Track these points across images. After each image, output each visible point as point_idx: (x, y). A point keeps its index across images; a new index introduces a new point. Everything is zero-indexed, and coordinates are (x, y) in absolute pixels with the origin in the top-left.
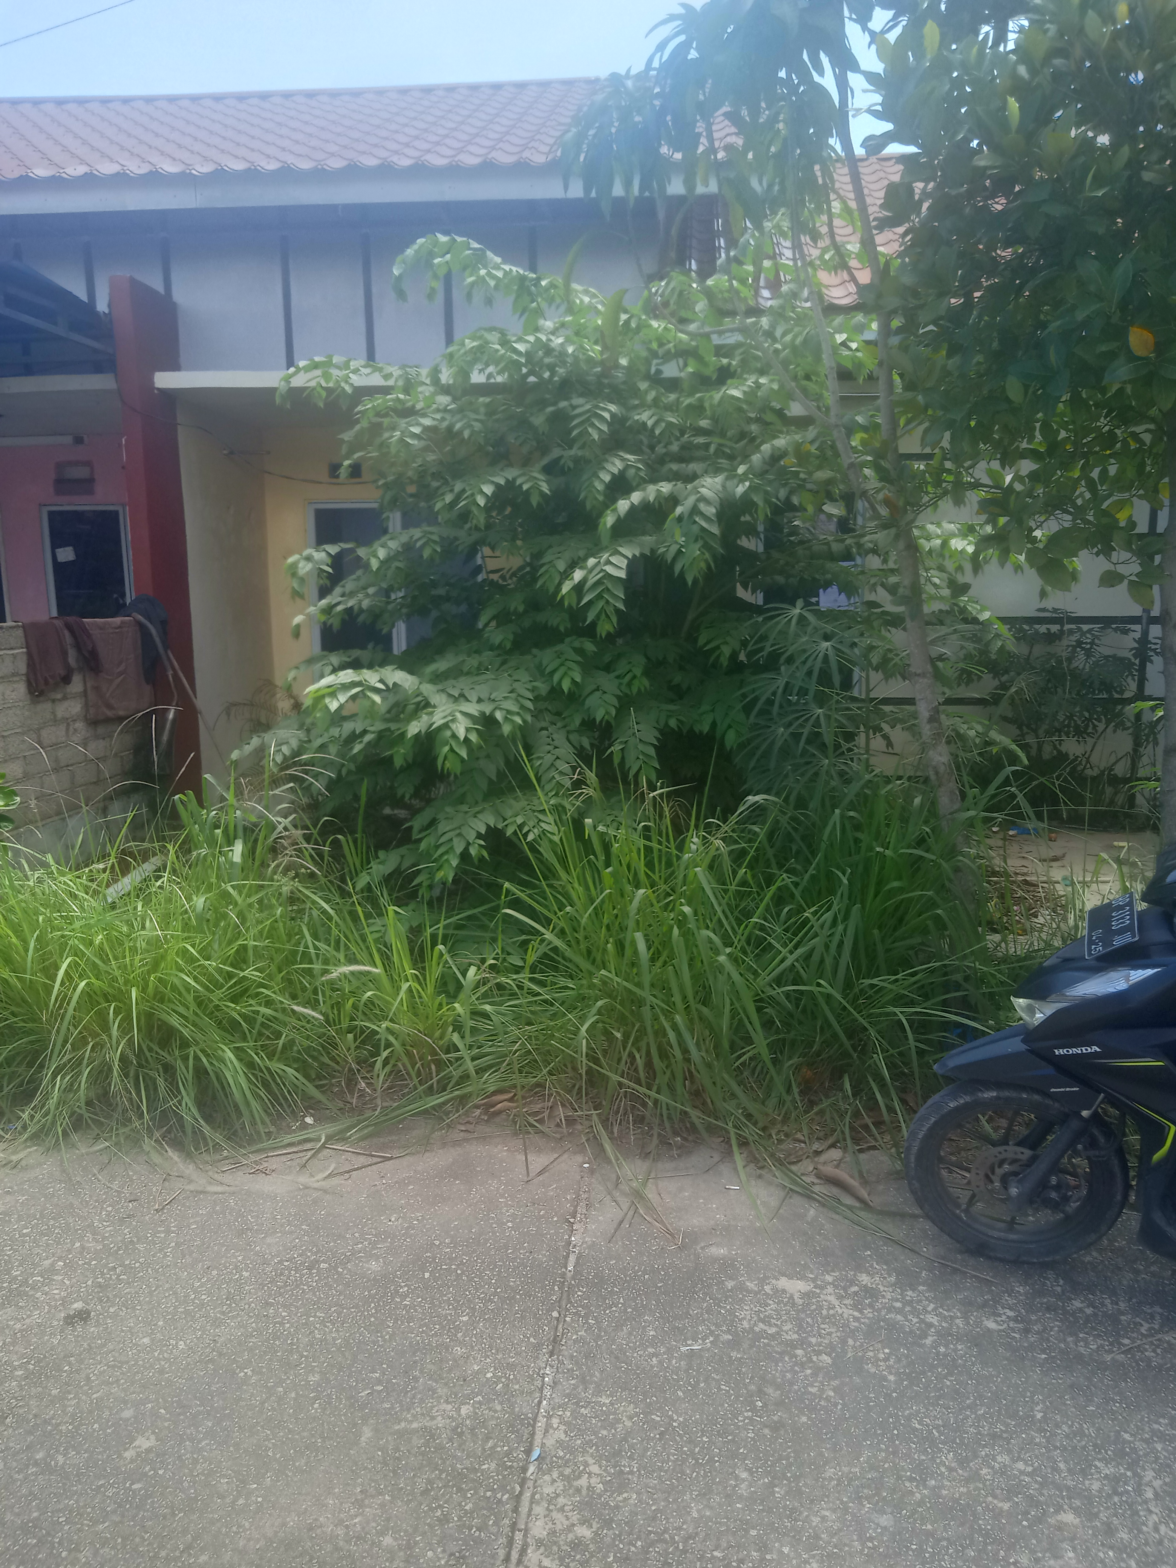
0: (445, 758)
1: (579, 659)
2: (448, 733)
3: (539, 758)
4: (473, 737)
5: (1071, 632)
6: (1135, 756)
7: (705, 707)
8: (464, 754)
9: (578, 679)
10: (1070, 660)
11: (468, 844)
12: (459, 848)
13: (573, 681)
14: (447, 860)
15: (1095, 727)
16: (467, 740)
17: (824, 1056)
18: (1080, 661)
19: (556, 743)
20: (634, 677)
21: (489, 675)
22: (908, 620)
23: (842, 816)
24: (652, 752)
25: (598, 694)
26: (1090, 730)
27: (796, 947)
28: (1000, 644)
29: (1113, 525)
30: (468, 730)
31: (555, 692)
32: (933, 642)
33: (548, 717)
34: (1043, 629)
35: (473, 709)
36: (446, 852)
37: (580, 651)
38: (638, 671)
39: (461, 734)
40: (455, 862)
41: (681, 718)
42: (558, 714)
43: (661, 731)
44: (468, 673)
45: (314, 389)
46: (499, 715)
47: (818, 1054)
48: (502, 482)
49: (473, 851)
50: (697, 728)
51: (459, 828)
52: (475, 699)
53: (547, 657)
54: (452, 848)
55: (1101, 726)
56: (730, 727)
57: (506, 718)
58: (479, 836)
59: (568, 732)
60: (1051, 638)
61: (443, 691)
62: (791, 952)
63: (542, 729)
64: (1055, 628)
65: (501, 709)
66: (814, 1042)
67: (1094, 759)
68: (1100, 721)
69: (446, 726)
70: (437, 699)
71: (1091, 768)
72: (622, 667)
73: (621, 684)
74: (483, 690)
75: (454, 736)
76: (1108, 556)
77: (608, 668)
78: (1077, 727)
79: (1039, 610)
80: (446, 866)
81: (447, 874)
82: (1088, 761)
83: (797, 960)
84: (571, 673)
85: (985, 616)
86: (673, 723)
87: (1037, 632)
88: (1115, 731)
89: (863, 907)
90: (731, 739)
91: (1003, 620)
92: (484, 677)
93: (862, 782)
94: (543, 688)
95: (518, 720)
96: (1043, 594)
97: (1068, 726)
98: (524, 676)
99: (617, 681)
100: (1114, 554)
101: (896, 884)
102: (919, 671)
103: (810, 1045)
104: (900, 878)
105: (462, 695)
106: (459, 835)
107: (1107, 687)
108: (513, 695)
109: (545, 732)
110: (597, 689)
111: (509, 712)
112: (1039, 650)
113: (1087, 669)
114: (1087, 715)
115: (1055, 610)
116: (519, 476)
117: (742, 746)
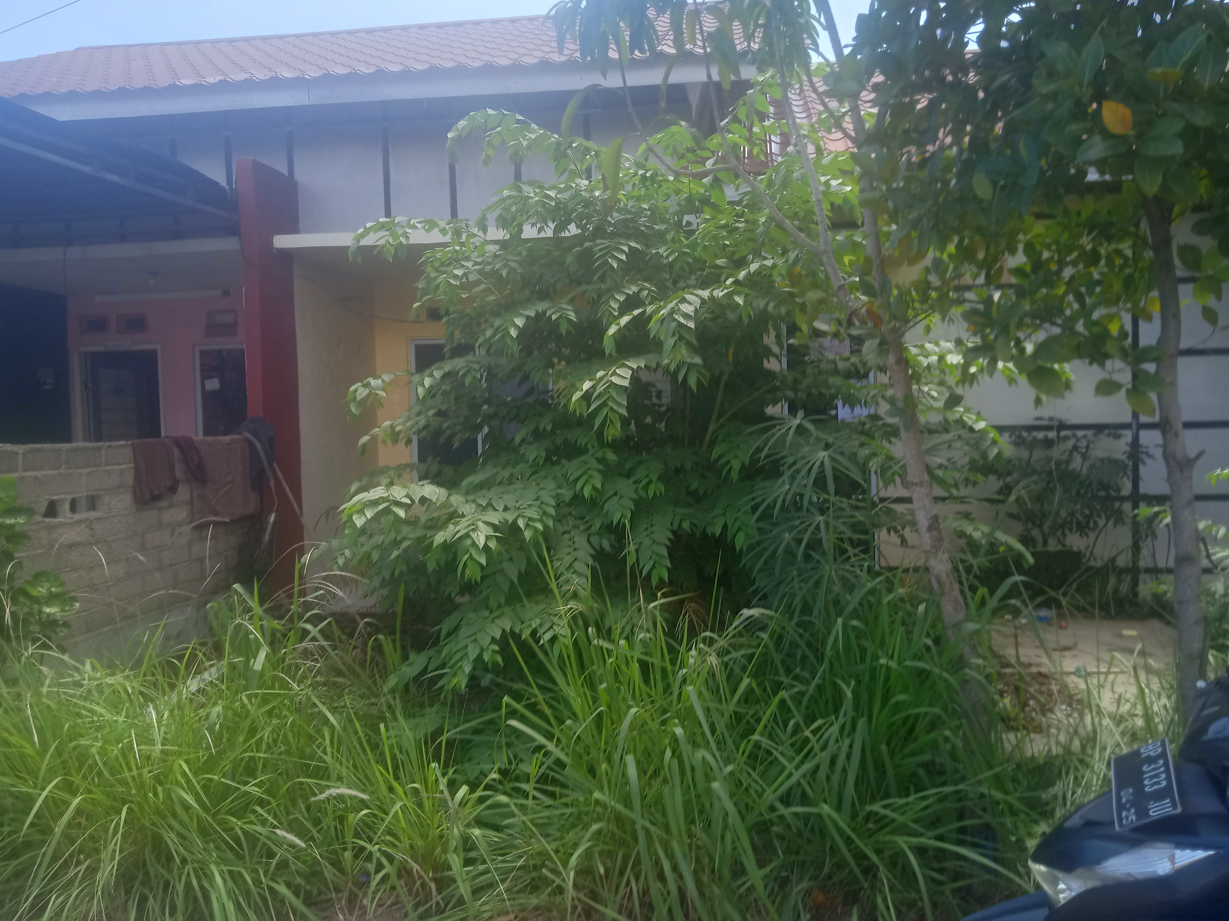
0: (465, 565)
1: (601, 467)
2: (469, 542)
3: (558, 559)
4: (493, 544)
5: (1067, 438)
6: (1136, 548)
7: (718, 511)
8: (483, 561)
9: (599, 486)
10: (1068, 462)
11: (482, 650)
12: (473, 653)
13: (594, 488)
14: (461, 667)
15: (1096, 523)
16: (486, 548)
17: (835, 879)
18: (1077, 463)
19: (576, 545)
20: (650, 482)
21: (519, 485)
22: (902, 431)
23: (845, 625)
24: (665, 552)
25: (615, 499)
26: (1092, 524)
27: (802, 762)
28: (995, 451)
29: (1105, 335)
30: (487, 538)
31: (577, 498)
32: (928, 452)
33: (571, 521)
34: (1040, 435)
35: (495, 518)
36: (461, 659)
37: (602, 460)
38: (654, 477)
39: (481, 541)
40: (468, 669)
41: (695, 521)
42: (582, 518)
43: (674, 533)
44: (501, 483)
45: (384, 246)
46: (521, 523)
47: (830, 877)
48: (532, 314)
49: (486, 657)
50: (709, 531)
51: (475, 634)
52: (501, 508)
53: (573, 468)
54: (466, 654)
55: (1102, 522)
56: (739, 529)
57: (527, 525)
58: (493, 640)
59: (589, 536)
60: (1048, 443)
61: (474, 501)
62: (797, 767)
63: (565, 532)
64: (1052, 435)
65: (523, 517)
66: (824, 863)
67: (1097, 551)
68: (1100, 517)
69: (467, 536)
70: (468, 509)
71: (1095, 559)
72: (641, 472)
73: (637, 489)
74: (509, 499)
75: (474, 544)
76: (1102, 365)
77: (628, 475)
78: (1079, 524)
79: (1037, 419)
80: (460, 673)
81: (461, 681)
82: (1091, 553)
83: (804, 776)
84: (591, 480)
85: (981, 425)
86: (686, 525)
87: (1035, 439)
88: (1115, 526)
89: (870, 719)
90: (740, 541)
91: (1000, 429)
92: (512, 487)
93: (865, 590)
94: (567, 494)
95: (540, 526)
96: (1038, 402)
97: (1071, 522)
98: (550, 484)
99: (634, 487)
100: (1109, 364)
101: (902, 697)
102: (916, 480)
103: (820, 866)
104: (905, 690)
105: (489, 504)
106: (475, 641)
107: (1106, 487)
108: (538, 503)
109: (567, 536)
110: (615, 494)
111: (530, 519)
112: (1038, 454)
113: (1085, 470)
114: (1087, 512)
115: (1051, 419)
116: (549, 308)
117: (751, 548)
